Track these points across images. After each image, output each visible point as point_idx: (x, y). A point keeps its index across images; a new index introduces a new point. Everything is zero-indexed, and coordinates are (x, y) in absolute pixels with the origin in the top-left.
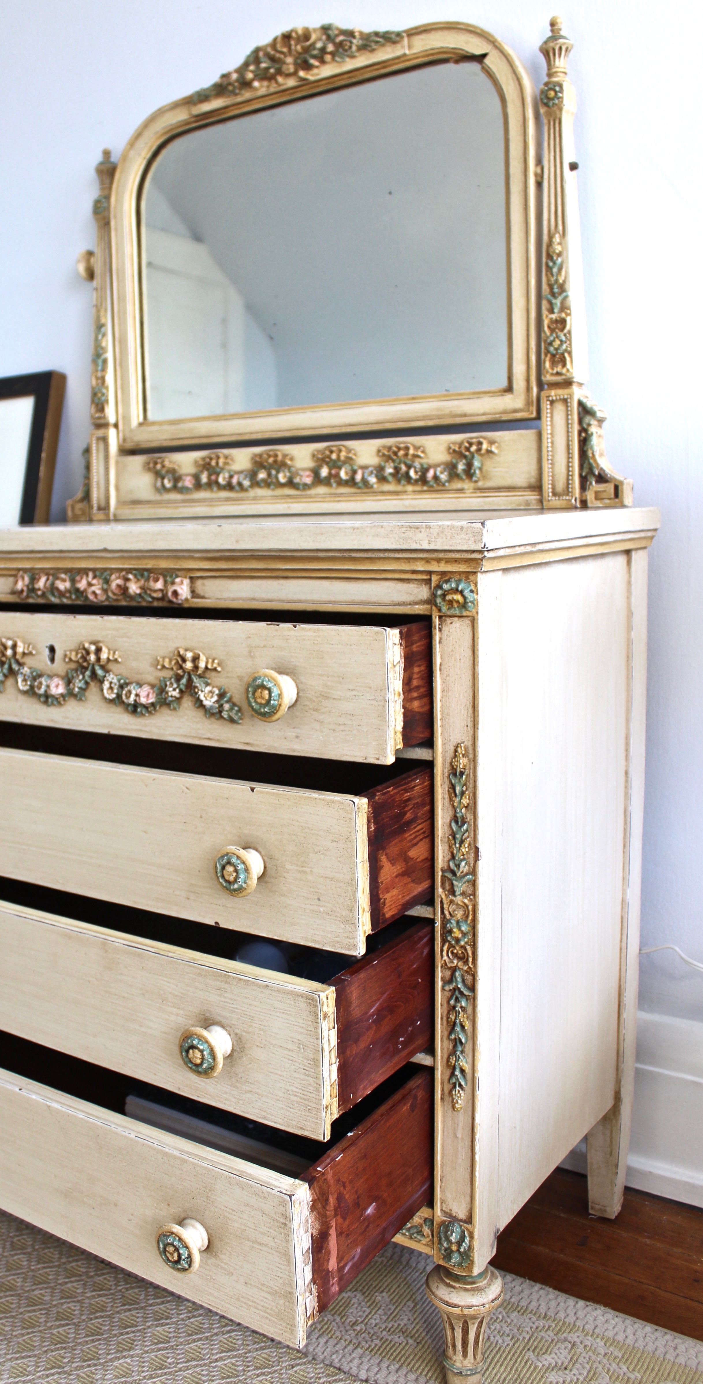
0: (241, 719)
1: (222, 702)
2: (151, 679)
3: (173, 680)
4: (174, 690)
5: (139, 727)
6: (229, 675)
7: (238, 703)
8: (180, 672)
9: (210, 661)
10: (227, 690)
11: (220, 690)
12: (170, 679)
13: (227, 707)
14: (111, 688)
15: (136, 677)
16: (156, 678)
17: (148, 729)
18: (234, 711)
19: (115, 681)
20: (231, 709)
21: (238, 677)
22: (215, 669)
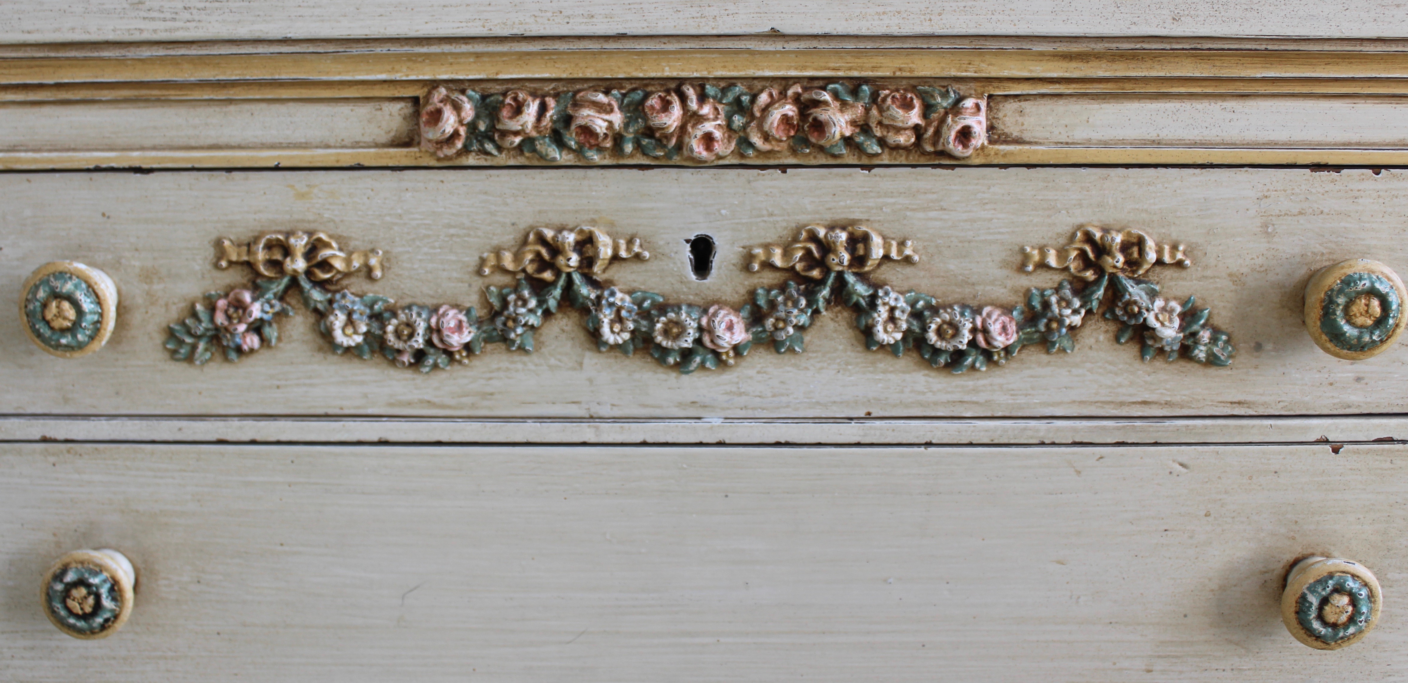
0: (1230, 357)
1: (1195, 328)
2: (1002, 293)
3: (1067, 292)
4: (1076, 312)
5: (957, 397)
6: (1209, 273)
7: (1223, 327)
8: (1090, 275)
9: (1167, 248)
10: (1199, 303)
11: (1183, 305)
12: (1057, 290)
13: (1205, 335)
14: (892, 319)
15: (956, 293)
16: (1016, 292)
17: (981, 398)
18: (1220, 343)
19: (902, 304)
20: (1214, 340)
21: (1230, 275)
22: (1179, 265)
